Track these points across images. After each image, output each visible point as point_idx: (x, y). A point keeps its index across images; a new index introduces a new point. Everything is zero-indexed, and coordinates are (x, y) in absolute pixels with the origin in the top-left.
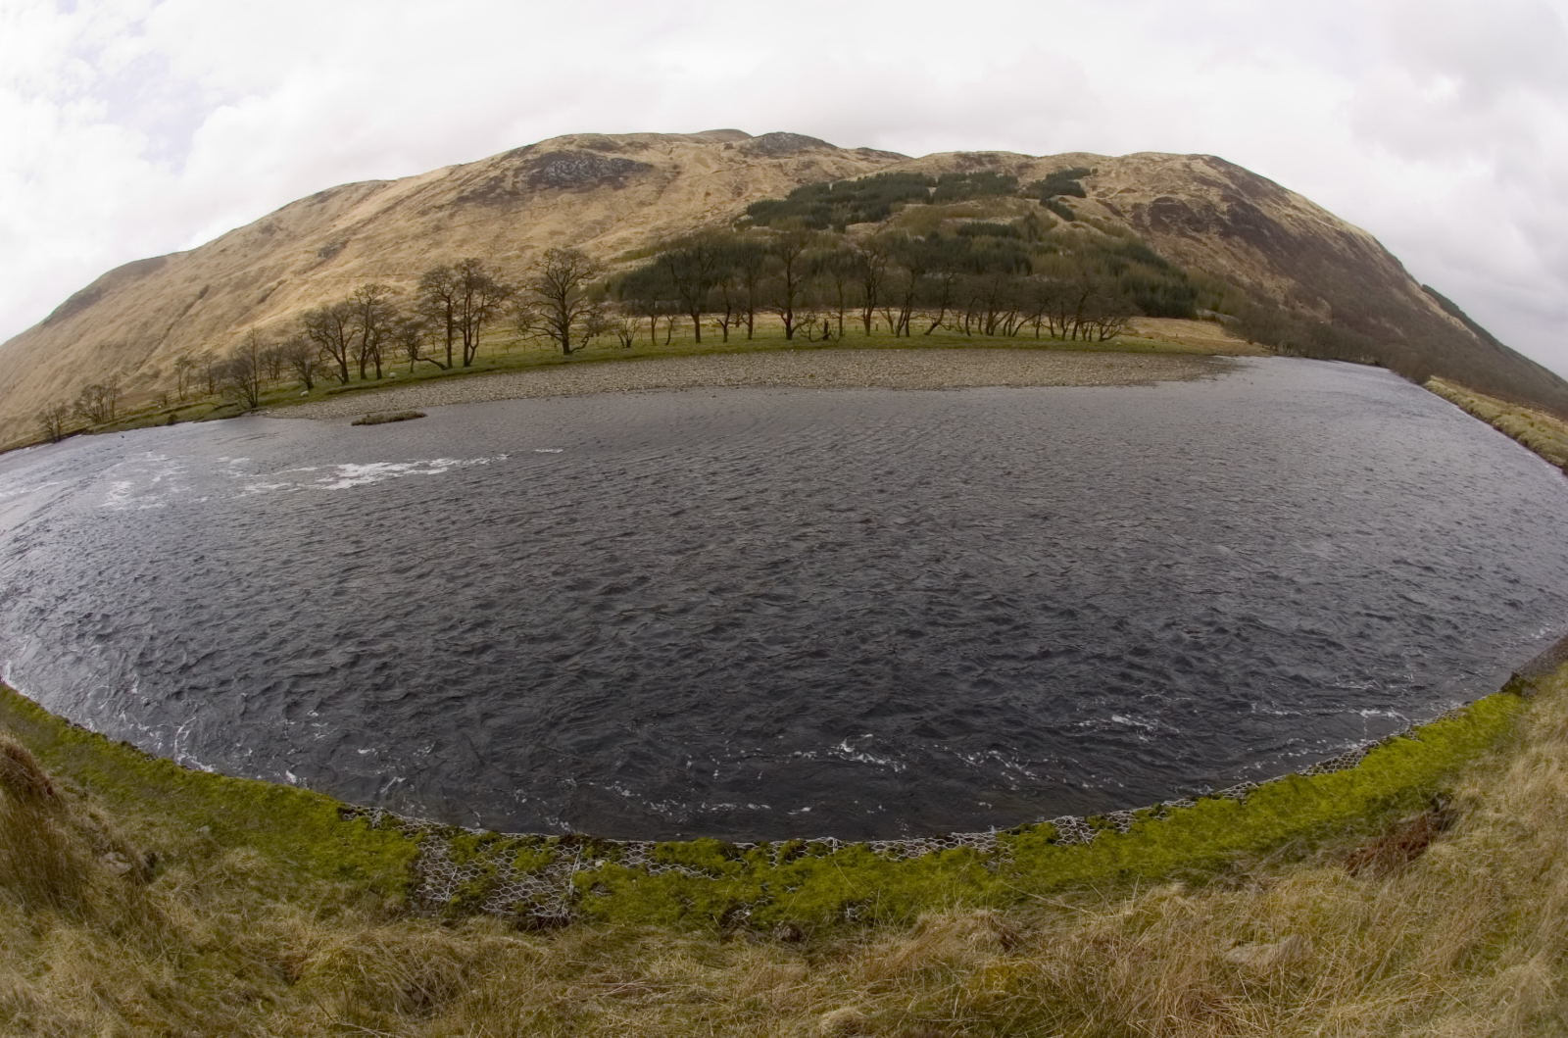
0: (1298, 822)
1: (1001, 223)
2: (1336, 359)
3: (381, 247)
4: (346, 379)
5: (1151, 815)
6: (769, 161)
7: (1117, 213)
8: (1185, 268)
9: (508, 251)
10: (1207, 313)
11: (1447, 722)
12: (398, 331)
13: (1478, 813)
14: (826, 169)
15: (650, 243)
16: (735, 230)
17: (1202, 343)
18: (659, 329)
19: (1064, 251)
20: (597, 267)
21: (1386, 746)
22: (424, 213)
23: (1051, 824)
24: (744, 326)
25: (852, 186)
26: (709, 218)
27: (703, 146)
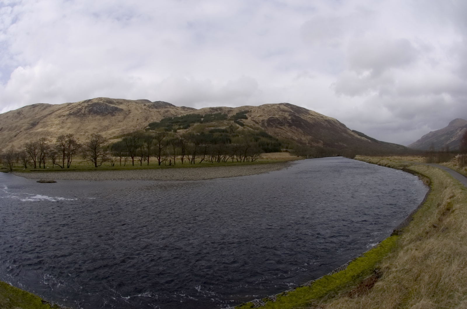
0: (330, 288)
1: (222, 128)
2: (325, 157)
3: (47, 126)
4: (35, 168)
5: (282, 295)
6: (156, 110)
7: (257, 123)
8: (277, 137)
9: (81, 132)
10: (285, 149)
11: (374, 249)
12: (50, 154)
13: (390, 271)
14: (172, 113)
15: (121, 134)
16: (145, 131)
17: (283, 158)
18: (122, 161)
19: (241, 136)
20: (105, 140)
21: (355, 261)
22: (59, 117)
23: (251, 302)
24: (146, 161)
25: (179, 118)
26: (138, 127)
27: (137, 104)
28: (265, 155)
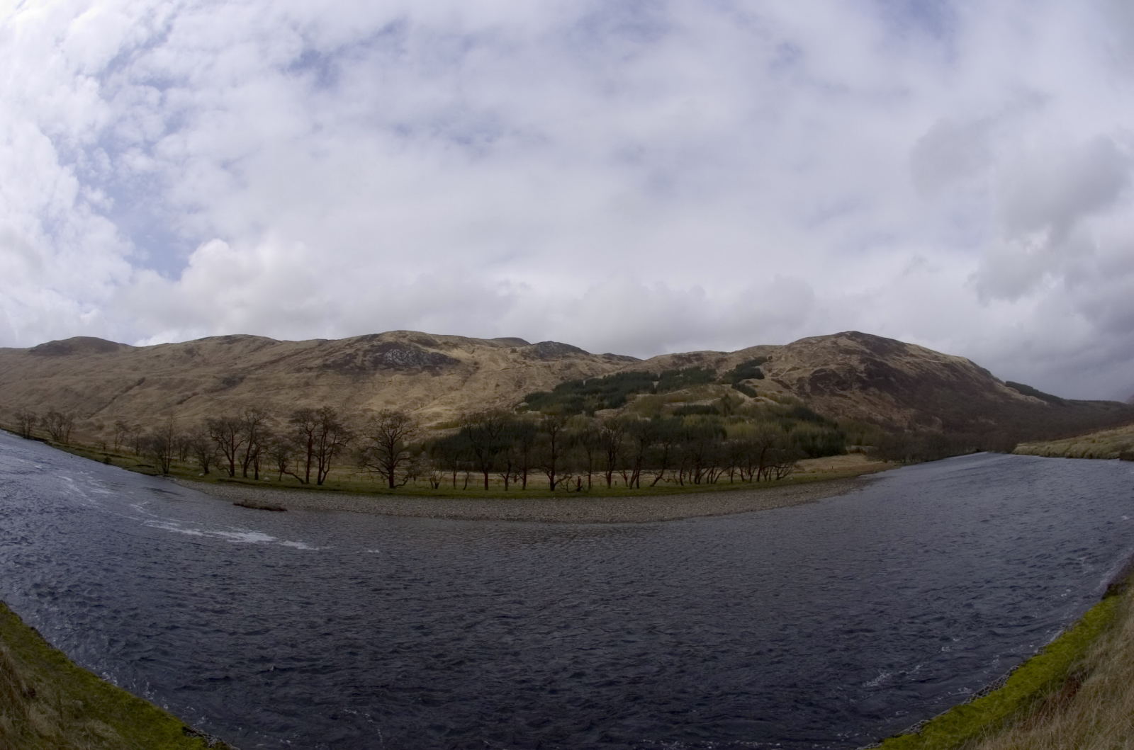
1: (705, 404)
2: (949, 456)
3: (267, 388)
4: (233, 473)
6: (542, 362)
7: (787, 387)
8: (836, 418)
9: (355, 410)
10: (854, 447)
12: (273, 449)
14: (582, 370)
15: (455, 418)
16: (515, 413)
17: (850, 469)
18: (458, 480)
19: (750, 419)
20: (418, 432)
24: (520, 482)
25: (599, 382)
26: (498, 403)
27: (496, 349)
28: (811, 465)
